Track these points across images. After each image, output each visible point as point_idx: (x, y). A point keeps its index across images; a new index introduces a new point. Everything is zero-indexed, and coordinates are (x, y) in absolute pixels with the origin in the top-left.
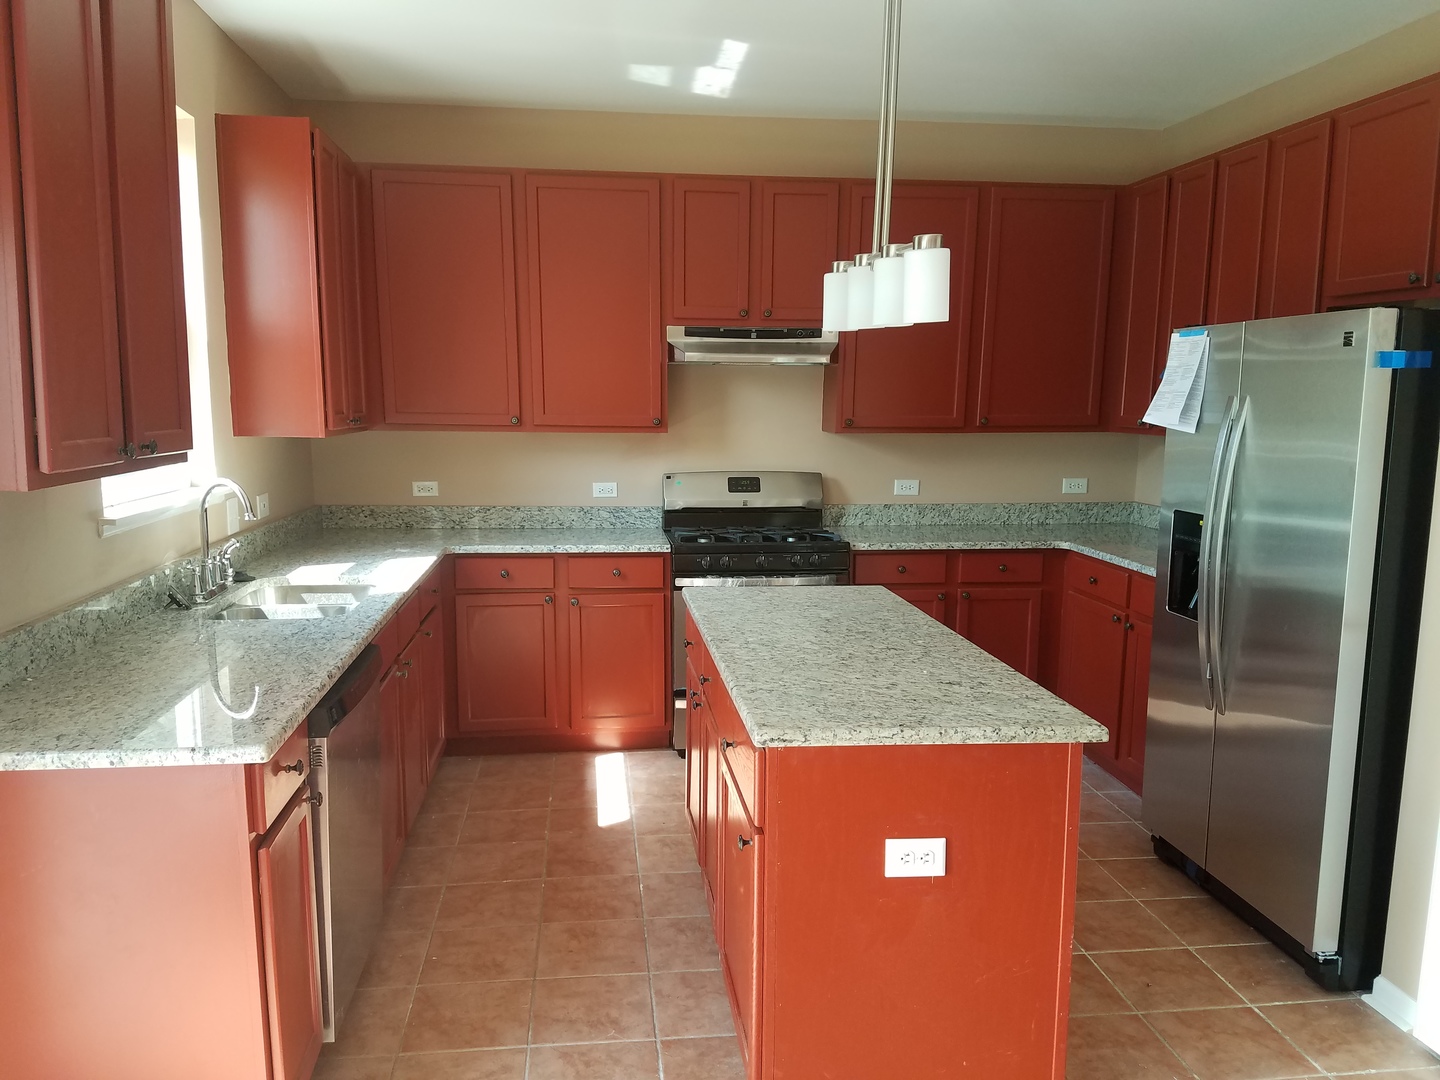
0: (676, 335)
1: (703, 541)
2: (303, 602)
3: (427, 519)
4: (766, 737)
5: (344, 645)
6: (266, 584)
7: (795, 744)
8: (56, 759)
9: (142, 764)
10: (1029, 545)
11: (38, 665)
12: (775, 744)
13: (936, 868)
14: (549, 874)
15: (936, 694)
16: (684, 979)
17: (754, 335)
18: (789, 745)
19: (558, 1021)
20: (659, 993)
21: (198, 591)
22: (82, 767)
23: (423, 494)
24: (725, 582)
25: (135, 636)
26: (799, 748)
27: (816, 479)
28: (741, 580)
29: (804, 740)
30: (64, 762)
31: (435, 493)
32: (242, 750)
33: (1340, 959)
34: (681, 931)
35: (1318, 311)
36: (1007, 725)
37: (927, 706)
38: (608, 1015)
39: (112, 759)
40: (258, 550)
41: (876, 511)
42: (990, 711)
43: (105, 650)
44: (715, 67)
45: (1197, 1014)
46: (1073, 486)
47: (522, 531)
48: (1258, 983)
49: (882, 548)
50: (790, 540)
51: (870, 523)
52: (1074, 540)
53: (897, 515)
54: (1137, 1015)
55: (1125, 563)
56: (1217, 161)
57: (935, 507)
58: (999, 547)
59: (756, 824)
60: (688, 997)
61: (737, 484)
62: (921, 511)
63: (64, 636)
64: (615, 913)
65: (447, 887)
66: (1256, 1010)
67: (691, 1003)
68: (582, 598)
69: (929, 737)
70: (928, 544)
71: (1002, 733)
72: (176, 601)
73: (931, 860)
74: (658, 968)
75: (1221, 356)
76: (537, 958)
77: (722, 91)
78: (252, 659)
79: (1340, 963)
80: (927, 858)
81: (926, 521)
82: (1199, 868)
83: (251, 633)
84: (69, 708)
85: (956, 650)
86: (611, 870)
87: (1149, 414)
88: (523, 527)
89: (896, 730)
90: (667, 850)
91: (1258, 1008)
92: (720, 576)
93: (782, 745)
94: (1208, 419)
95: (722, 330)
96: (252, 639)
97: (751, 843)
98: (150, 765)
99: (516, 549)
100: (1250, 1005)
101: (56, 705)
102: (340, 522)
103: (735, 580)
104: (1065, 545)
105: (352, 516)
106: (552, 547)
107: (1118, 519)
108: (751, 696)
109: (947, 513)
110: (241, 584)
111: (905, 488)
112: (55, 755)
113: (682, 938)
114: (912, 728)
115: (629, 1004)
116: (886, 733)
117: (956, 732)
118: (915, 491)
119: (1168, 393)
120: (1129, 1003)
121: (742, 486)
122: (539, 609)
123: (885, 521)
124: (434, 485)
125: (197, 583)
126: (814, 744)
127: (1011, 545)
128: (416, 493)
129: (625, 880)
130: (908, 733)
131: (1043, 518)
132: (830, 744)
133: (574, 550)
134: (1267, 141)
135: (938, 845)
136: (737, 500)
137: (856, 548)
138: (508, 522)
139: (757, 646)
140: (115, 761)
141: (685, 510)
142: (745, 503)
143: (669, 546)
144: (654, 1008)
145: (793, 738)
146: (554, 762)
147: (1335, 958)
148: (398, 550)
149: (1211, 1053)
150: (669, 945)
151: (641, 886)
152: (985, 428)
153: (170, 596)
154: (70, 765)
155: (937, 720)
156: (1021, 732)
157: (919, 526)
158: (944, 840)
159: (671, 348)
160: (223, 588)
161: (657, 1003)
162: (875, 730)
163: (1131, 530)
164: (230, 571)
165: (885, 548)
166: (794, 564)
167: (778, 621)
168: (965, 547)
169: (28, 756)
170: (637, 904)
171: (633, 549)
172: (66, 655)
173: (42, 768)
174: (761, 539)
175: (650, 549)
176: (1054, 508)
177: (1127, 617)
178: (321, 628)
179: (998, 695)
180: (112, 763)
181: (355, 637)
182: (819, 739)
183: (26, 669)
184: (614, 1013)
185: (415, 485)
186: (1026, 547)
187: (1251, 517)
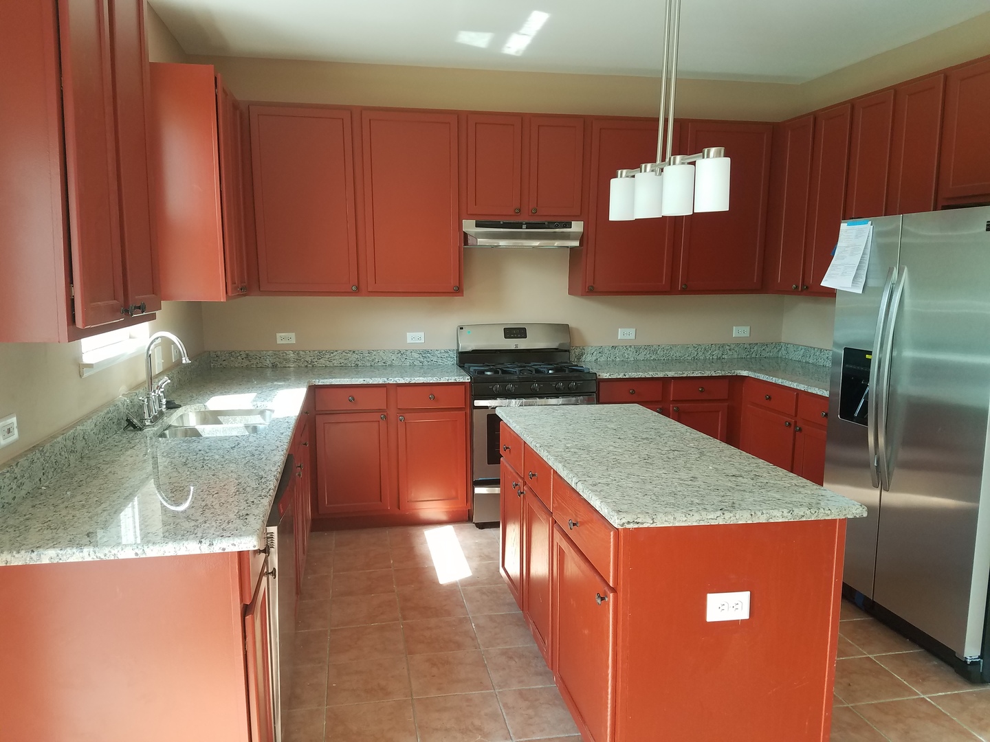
0: (469, 226)
1: (489, 373)
2: (220, 423)
3: (287, 360)
4: (624, 521)
5: (275, 455)
6: (189, 410)
7: (645, 525)
8: (92, 553)
9: (160, 554)
10: (719, 373)
11: (47, 477)
12: (631, 526)
13: (743, 614)
14: (404, 618)
15: (730, 484)
16: (521, 694)
17: (524, 226)
18: (641, 526)
19: (437, 730)
20: (505, 705)
21: (146, 416)
22: (112, 558)
23: (284, 342)
24: (510, 403)
25: (111, 452)
26: (648, 528)
27: (564, 329)
28: (521, 401)
29: (652, 522)
30: (98, 555)
31: (293, 341)
32: (239, 541)
33: (982, 661)
34: (511, 658)
35: (935, 209)
36: (796, 507)
37: (729, 494)
38: (472, 724)
39: (137, 551)
40: (175, 384)
41: (606, 351)
42: (778, 496)
43: (93, 463)
44: (519, 34)
45: (889, 703)
46: (740, 332)
47: (356, 368)
48: (923, 680)
49: (619, 377)
50: (550, 372)
51: (602, 359)
52: (750, 369)
53: (621, 353)
54: (848, 707)
55: (794, 385)
56: (852, 105)
57: (647, 347)
58: (699, 375)
59: (611, 585)
60: (528, 708)
61: (511, 332)
62: (638, 350)
63: (63, 453)
64: (459, 646)
65: (331, 630)
66: (928, 699)
67: (531, 712)
68: (407, 416)
69: (743, 518)
70: (650, 373)
71: (795, 513)
72: (132, 424)
73: (740, 608)
74: (501, 687)
75: (882, 240)
76: (410, 682)
77: (517, 52)
78: (210, 468)
79: (981, 664)
80: (737, 606)
81: (641, 357)
82: (866, 598)
83: (200, 447)
84: (85, 510)
85: (722, 451)
86: (449, 613)
87: (826, 280)
88: (357, 365)
89: (719, 513)
90: (485, 597)
91: (929, 698)
92: (506, 398)
93: (636, 526)
94: (871, 283)
95: (501, 223)
96: (202, 452)
97: (607, 599)
98: (167, 554)
99: (360, 381)
100: (922, 696)
101: (73, 507)
102: (224, 363)
103: (517, 401)
104: (745, 373)
105: (232, 359)
106: (386, 380)
107: (771, 354)
108: (595, 488)
109: (655, 352)
110: (172, 411)
111: (626, 334)
112: (91, 549)
113: (512, 663)
114: (731, 512)
115: (486, 715)
116: (712, 516)
117: (762, 514)
118: (632, 336)
119: (840, 265)
120: (841, 698)
121: (514, 334)
122: (376, 424)
123: (612, 357)
124: (293, 335)
125: (146, 411)
126: (659, 525)
127: (707, 374)
128: (279, 342)
129: (461, 621)
130: (727, 515)
131: (721, 353)
132: (671, 525)
133: (402, 381)
134: (893, 91)
135: (744, 597)
136: (512, 344)
137: (601, 377)
138: (346, 362)
139: (577, 451)
140: (139, 553)
141: (474, 352)
142: (516, 346)
143: (469, 377)
144: (505, 717)
145: (644, 521)
146: (389, 536)
147: (978, 660)
148: (276, 383)
149: (907, 733)
150: (504, 669)
151: (473, 625)
152: (685, 291)
153: (127, 420)
154: (103, 557)
155: (744, 505)
156: (808, 512)
157: (636, 361)
158: (748, 593)
159: (466, 235)
160: (161, 413)
161: (507, 714)
162: (704, 513)
163: (779, 361)
164: (164, 401)
165: (621, 376)
166: (558, 389)
167: (579, 431)
168: (676, 376)
169: (69, 551)
170: (474, 639)
171: (443, 380)
172: (64, 468)
173: (80, 560)
174: (534, 372)
175: (455, 380)
176: (728, 347)
177: (796, 422)
178: (251, 443)
179: (774, 484)
180: (137, 554)
181: (280, 449)
182: (663, 521)
183: (40, 480)
184: (477, 722)
185: (278, 335)
186: (718, 375)
187: (908, 354)
